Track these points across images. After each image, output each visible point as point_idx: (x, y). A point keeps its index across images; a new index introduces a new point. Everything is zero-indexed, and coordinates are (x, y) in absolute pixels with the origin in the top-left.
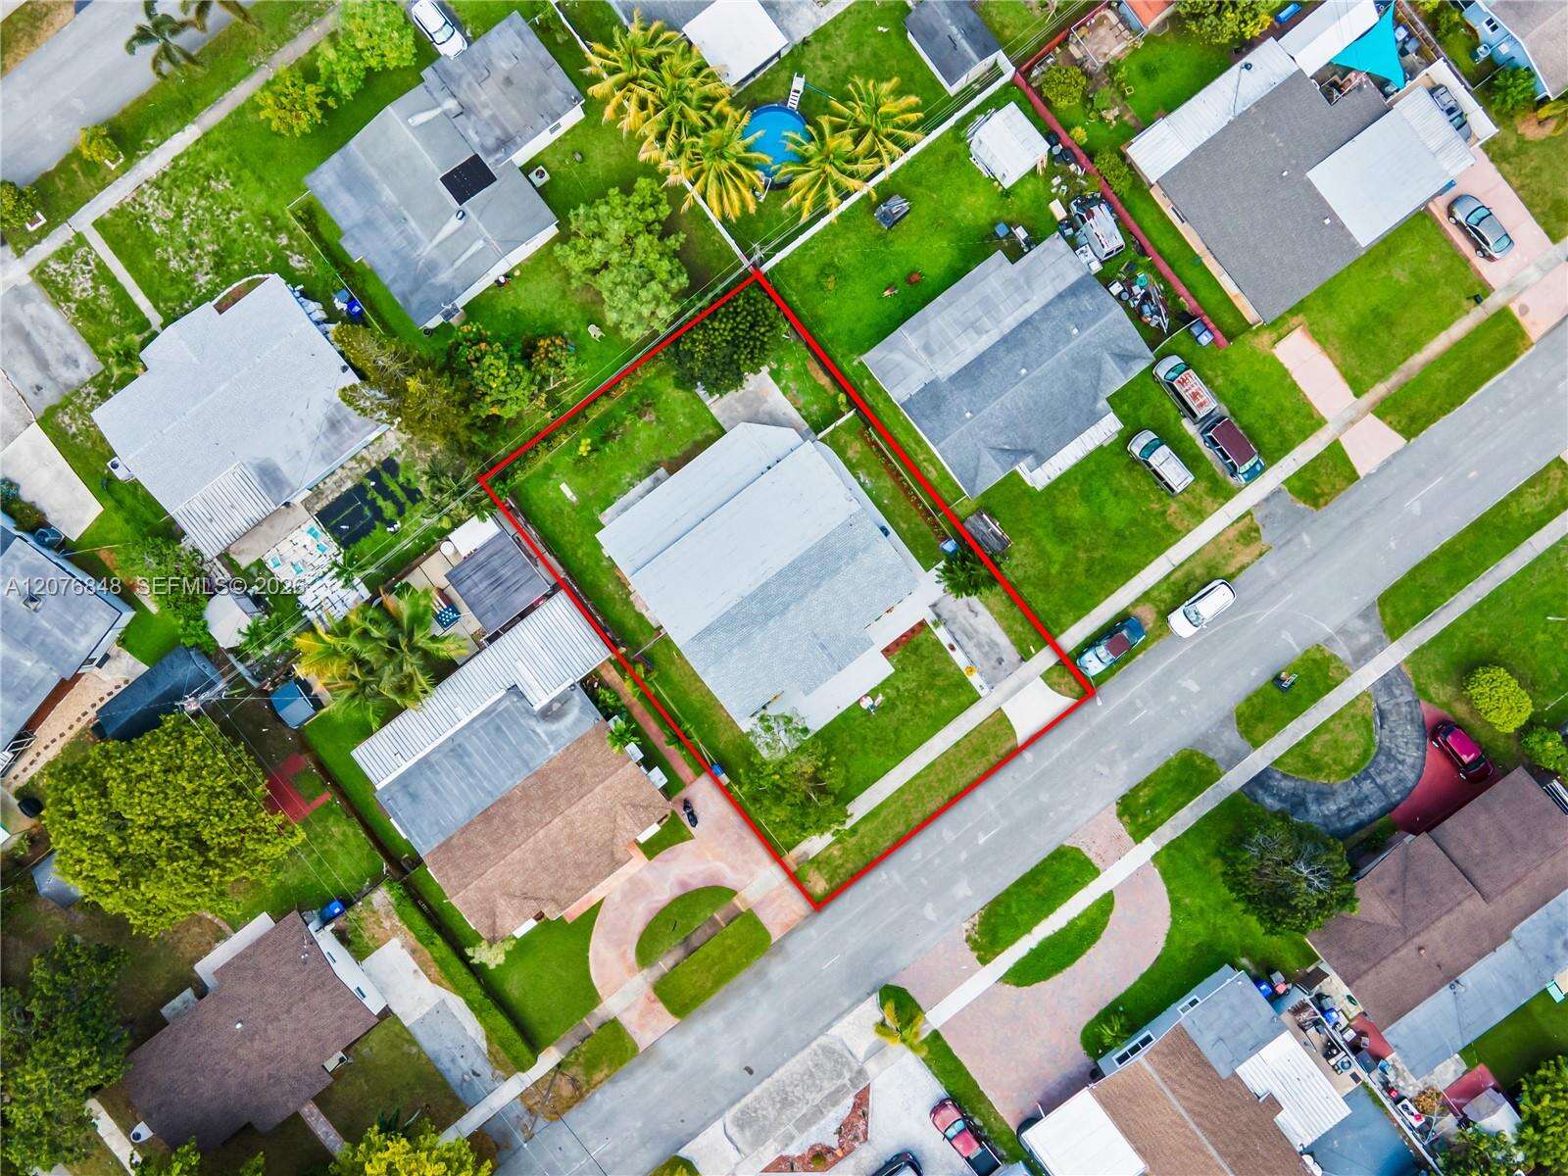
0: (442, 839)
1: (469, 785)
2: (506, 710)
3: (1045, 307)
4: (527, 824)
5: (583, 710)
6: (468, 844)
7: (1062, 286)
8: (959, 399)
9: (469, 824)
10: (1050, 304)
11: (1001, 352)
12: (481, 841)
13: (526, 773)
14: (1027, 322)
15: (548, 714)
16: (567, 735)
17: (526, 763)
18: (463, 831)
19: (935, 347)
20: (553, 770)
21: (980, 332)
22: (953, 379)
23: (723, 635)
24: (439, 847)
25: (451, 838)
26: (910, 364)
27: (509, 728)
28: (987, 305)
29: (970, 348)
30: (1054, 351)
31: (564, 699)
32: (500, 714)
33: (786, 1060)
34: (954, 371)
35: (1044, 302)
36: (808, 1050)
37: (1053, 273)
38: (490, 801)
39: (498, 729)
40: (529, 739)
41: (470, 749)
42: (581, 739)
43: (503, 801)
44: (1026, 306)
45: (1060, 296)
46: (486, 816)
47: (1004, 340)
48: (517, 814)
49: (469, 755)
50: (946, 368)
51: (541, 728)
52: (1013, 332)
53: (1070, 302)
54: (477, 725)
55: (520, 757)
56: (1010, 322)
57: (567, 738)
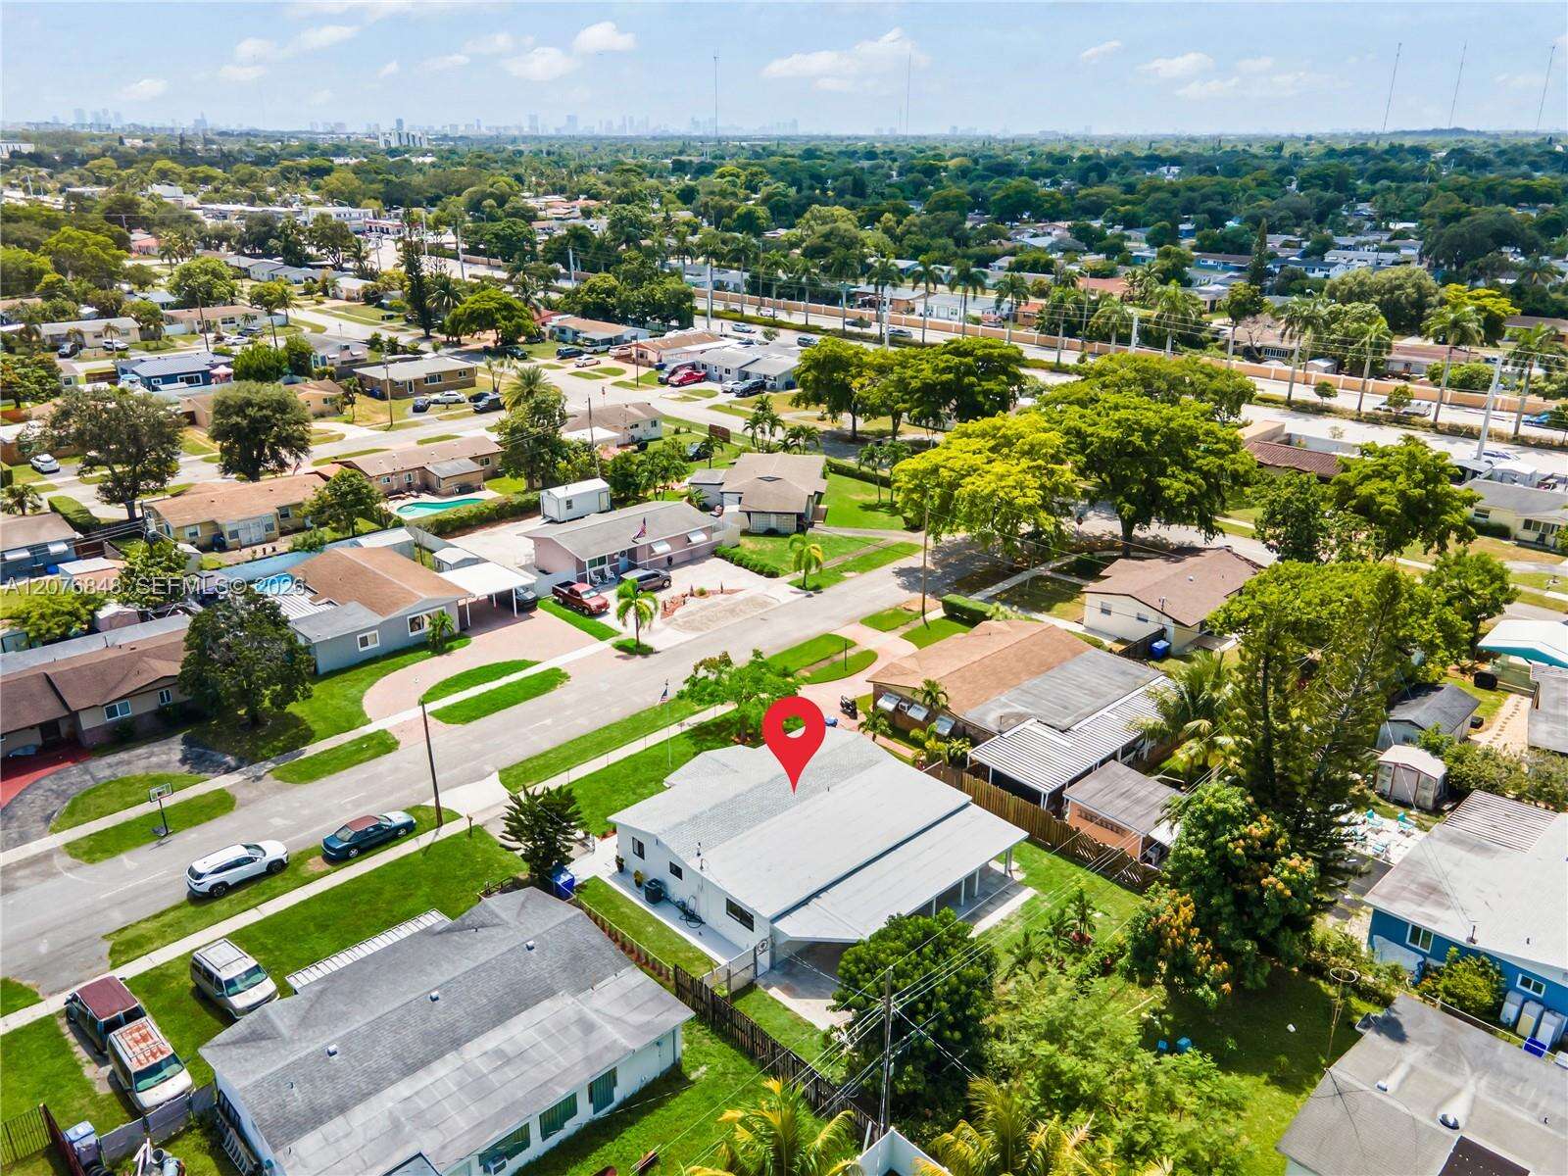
3: (377, 1089)
7: (335, 1126)
8: (538, 966)
10: (364, 1096)
11: (465, 1025)
14: (410, 1069)
19: (575, 1030)
21: (499, 1053)
22: (550, 993)
26: (616, 1012)
28: (477, 1087)
29: (519, 1031)
30: (376, 1025)
34: (546, 1003)
35: (373, 1100)
37: (345, 1145)
44: (407, 1094)
45: (342, 1108)
47: (457, 1043)
50: (562, 1006)
52: (441, 1055)
53: (328, 1099)
56: (444, 1070)
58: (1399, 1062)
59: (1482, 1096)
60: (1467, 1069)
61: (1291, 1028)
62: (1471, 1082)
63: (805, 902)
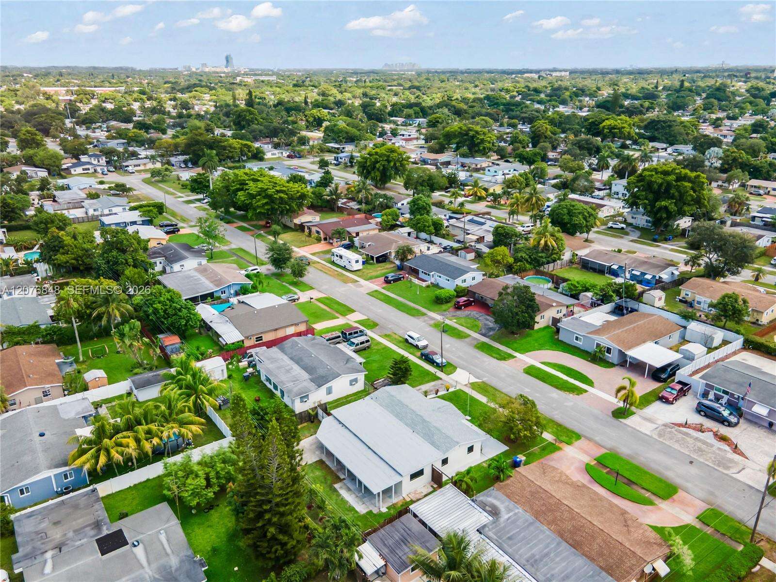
0: (604, 574)
1: (556, 556)
2: (495, 534)
4: (573, 518)
5: (490, 496)
6: (601, 554)
9: (586, 556)
12: (596, 546)
13: (538, 524)
15: (494, 512)
16: (507, 504)
17: (531, 524)
18: (592, 560)
20: (532, 509)
23: (435, 437)
24: (611, 576)
25: (601, 567)
27: (508, 532)
31: (483, 506)
32: (500, 537)
33: (676, 449)
36: (664, 441)
38: (564, 544)
39: (510, 538)
40: (514, 522)
41: (529, 554)
42: (508, 496)
43: (561, 535)
46: (576, 545)
47: (297, 363)
48: (568, 526)
49: (533, 555)
51: (505, 516)
54: (510, 550)
55: (528, 526)
57: (508, 502)
58: (173, 552)
59: (141, 571)
60: (157, 576)
61: (236, 569)
62: (151, 573)
63: (340, 423)
